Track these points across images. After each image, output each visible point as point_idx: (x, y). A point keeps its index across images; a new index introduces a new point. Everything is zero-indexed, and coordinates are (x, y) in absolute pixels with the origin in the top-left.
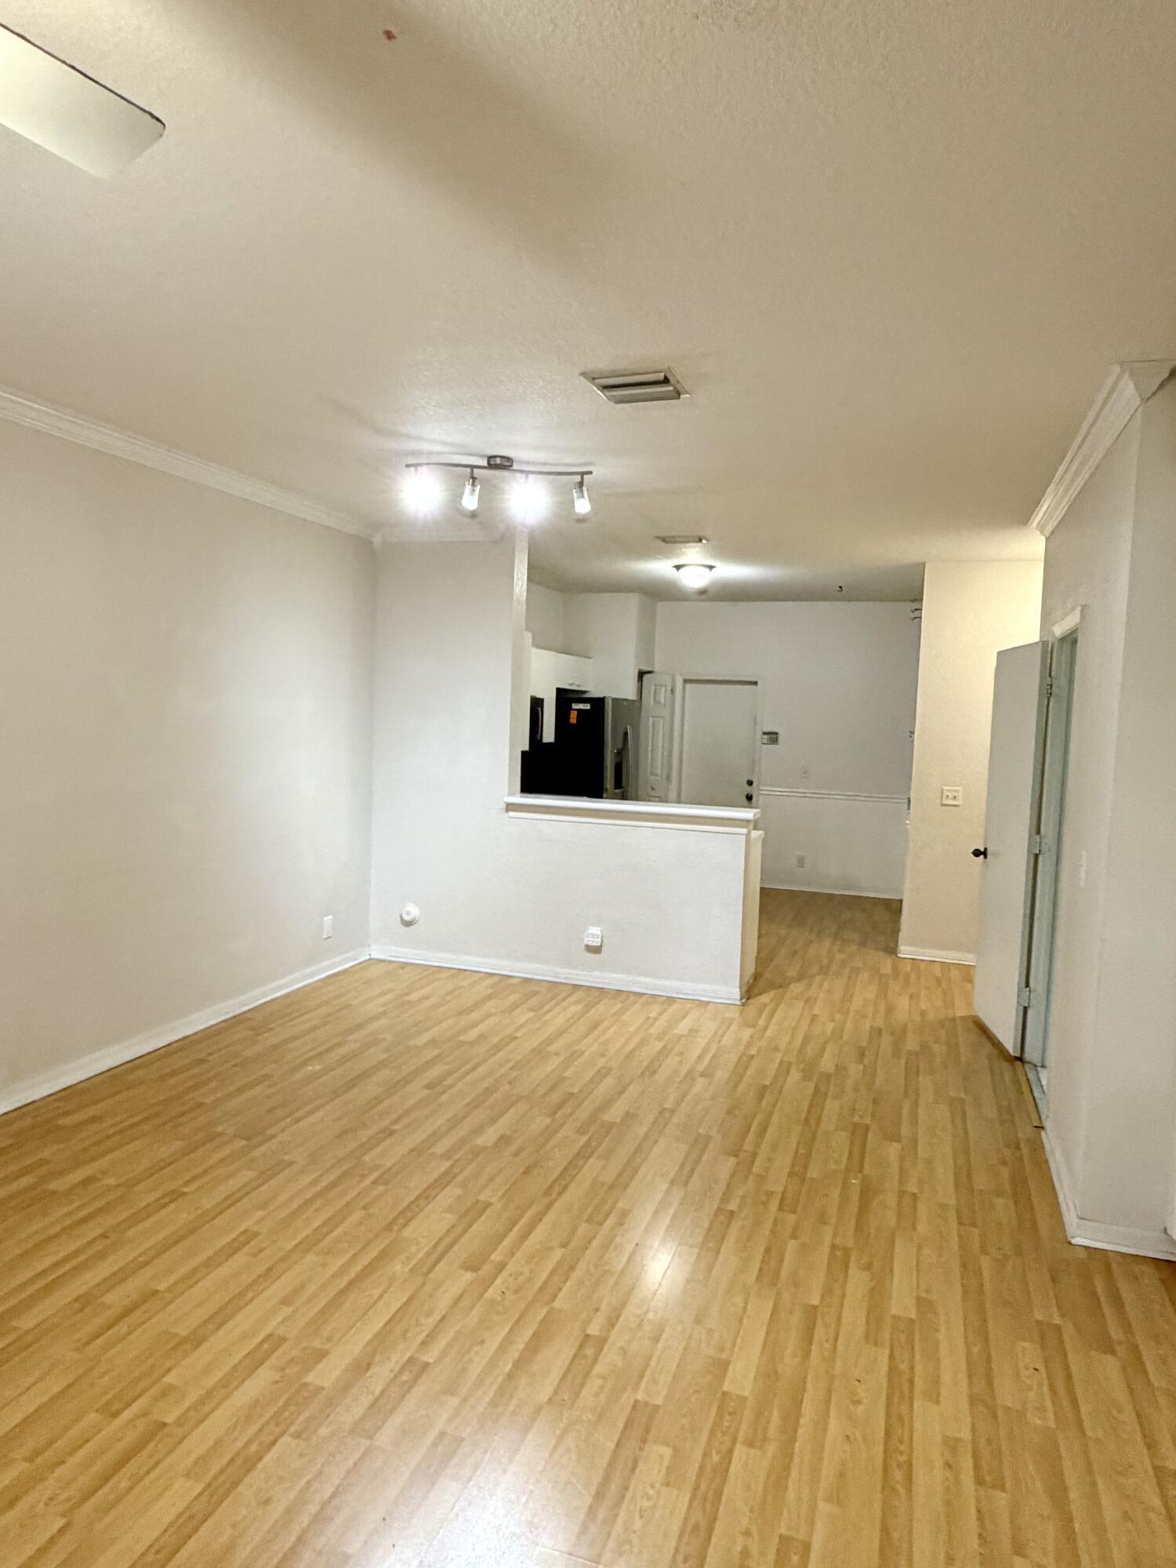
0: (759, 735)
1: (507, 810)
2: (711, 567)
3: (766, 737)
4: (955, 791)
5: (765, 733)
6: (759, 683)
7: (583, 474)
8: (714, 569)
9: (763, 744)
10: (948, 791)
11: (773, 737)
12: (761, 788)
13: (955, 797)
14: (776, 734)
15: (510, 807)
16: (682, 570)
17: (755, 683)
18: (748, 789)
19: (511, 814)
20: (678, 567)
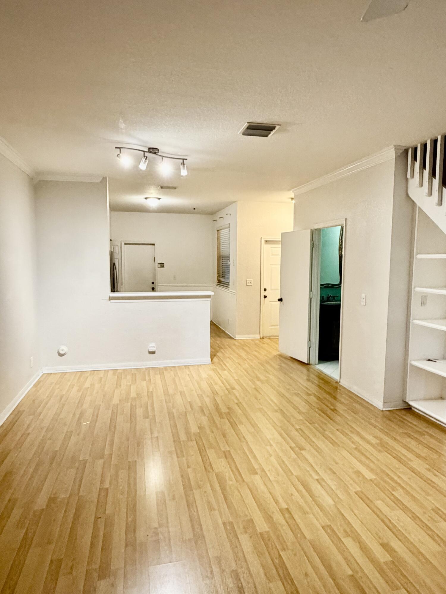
0: (157, 264)
1: (110, 300)
2: (159, 199)
3: (159, 265)
4: (250, 280)
5: (159, 264)
6: (155, 245)
7: (183, 159)
8: (160, 200)
9: (158, 268)
10: (248, 280)
11: (162, 265)
12: (159, 285)
13: (250, 283)
14: (163, 264)
15: (110, 299)
16: (147, 200)
17: (154, 244)
18: (153, 286)
19: (112, 301)
20: (146, 198)
